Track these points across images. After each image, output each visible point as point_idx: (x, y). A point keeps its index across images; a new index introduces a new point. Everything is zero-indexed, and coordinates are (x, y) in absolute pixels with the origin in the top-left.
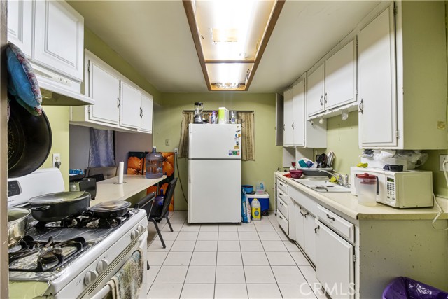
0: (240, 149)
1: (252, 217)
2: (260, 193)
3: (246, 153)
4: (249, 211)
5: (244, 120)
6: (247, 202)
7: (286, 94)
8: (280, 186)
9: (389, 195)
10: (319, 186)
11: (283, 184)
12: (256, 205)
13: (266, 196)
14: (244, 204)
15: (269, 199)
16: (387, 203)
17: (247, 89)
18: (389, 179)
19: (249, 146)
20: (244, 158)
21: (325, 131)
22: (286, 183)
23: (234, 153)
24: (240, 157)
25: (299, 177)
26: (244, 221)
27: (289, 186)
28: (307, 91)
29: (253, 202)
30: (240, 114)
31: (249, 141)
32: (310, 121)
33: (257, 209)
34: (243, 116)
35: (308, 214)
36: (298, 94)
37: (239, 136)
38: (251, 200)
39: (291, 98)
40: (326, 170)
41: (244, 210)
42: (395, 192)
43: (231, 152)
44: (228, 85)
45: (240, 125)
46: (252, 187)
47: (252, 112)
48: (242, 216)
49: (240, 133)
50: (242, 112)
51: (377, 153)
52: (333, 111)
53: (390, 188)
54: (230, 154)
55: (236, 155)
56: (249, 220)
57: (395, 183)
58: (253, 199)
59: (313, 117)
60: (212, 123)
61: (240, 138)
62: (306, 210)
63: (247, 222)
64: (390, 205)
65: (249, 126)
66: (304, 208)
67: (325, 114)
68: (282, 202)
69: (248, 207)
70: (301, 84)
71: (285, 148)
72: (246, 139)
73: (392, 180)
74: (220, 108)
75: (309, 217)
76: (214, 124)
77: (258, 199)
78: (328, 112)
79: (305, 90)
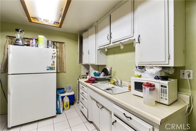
0: (55, 66)
1: (64, 109)
2: (69, 92)
3: (60, 69)
4: (61, 106)
5: (58, 47)
6: (61, 100)
7: (84, 35)
8: (82, 88)
9: (163, 97)
10: (108, 88)
11: (84, 87)
12: (67, 100)
13: (72, 93)
14: (58, 102)
15: (74, 95)
16: (161, 102)
17: (60, 27)
18: (162, 86)
19: (62, 64)
20: (59, 71)
21: (105, 56)
22: (87, 86)
23: (51, 68)
24: (55, 71)
25: (94, 82)
26: (58, 112)
27: (89, 89)
28: (97, 33)
29: (64, 98)
30: (55, 44)
31: (61, 60)
32: (99, 50)
33: (67, 103)
34: (58, 45)
35: (103, 107)
36: (92, 34)
37: (55, 57)
38: (63, 97)
39: (87, 37)
40: (107, 77)
41: (58, 106)
42: (167, 94)
43: (48, 68)
44: (47, 21)
45: (55, 50)
46: (64, 89)
47: (63, 43)
48: (57, 110)
49: (55, 55)
50: (57, 42)
51: (148, 68)
52: (115, 43)
53: (163, 92)
54: (47, 70)
55: (53, 70)
56: (62, 112)
57: (167, 89)
58: (64, 97)
59: (101, 48)
60: (32, 46)
61: (56, 58)
62: (101, 105)
63: (60, 113)
64: (163, 103)
65: (61, 51)
66: (99, 103)
67: (110, 45)
68: (84, 98)
69: (61, 103)
70: (93, 29)
71: (83, 65)
72: (60, 60)
73: (166, 87)
74: (39, 36)
75: (103, 109)
76: (34, 47)
77: (68, 96)
78: (111, 44)
79: (96, 32)
